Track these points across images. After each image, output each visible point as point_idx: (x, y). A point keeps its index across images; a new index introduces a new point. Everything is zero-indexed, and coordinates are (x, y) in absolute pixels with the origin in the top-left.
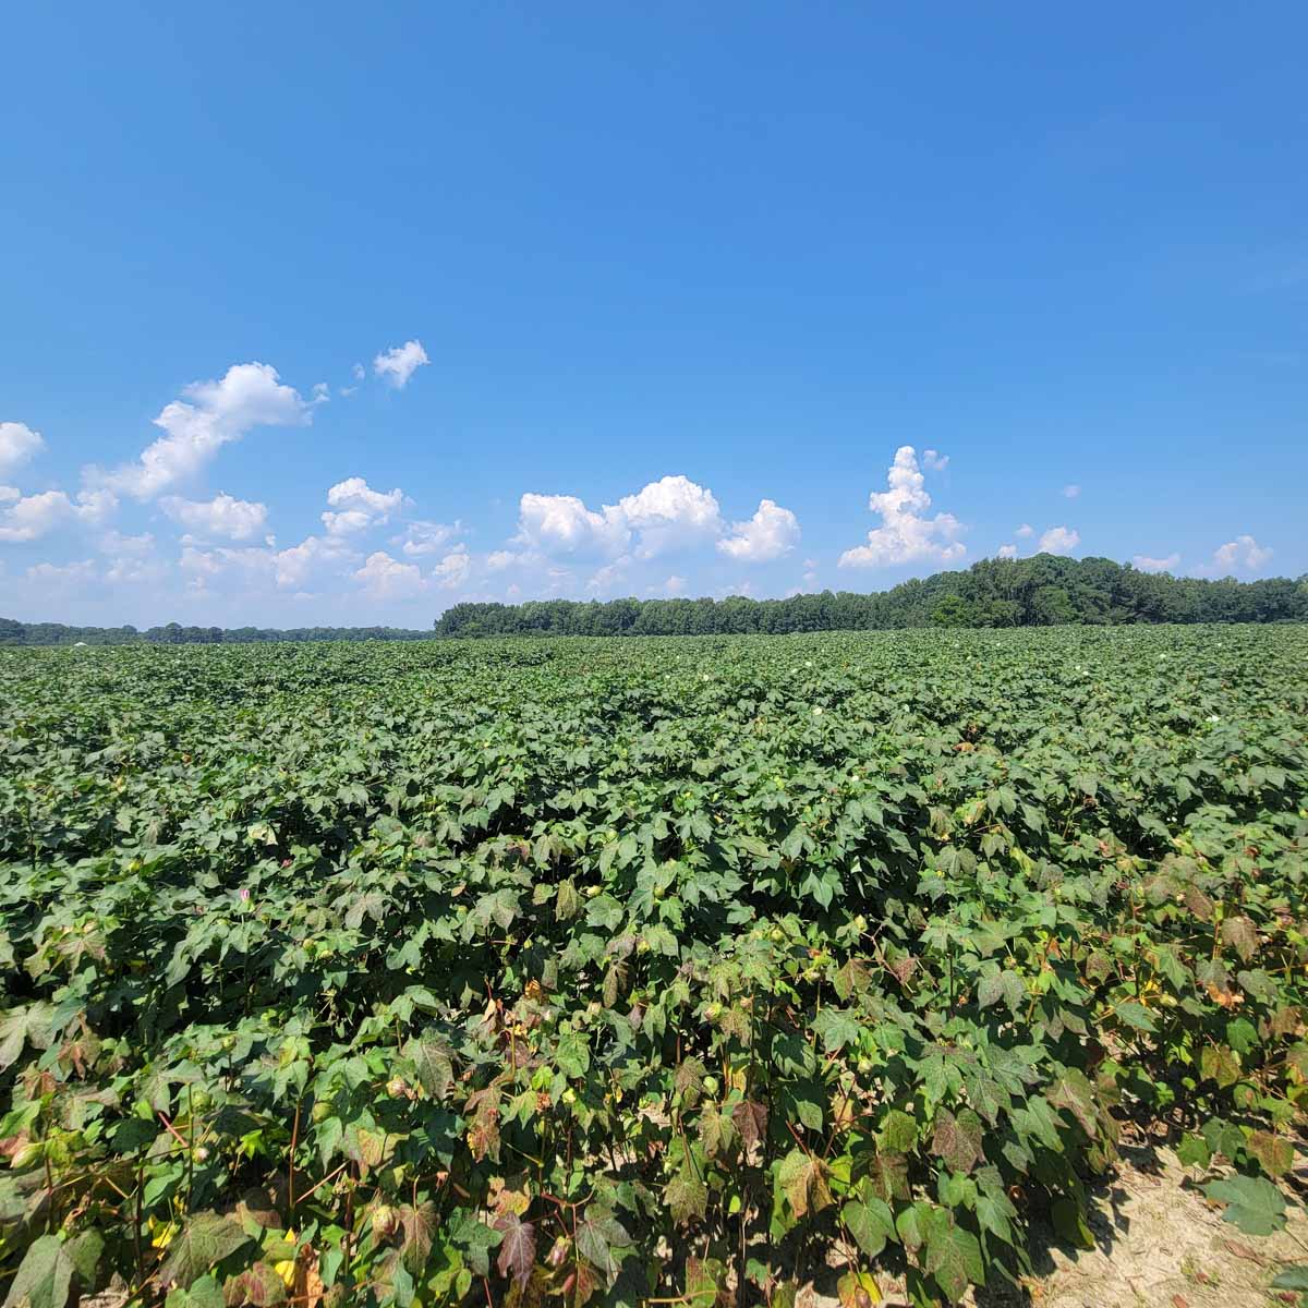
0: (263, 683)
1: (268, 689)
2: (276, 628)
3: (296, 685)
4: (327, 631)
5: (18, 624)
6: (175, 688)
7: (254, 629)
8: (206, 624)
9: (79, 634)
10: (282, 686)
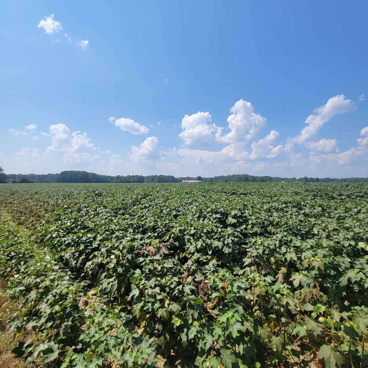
0: (342, 195)
1: (343, 197)
2: (337, 178)
3: (354, 197)
4: (356, 179)
5: (271, 177)
6: (315, 195)
7: (329, 178)
8: (314, 177)
9: (282, 179)
10: (348, 196)
